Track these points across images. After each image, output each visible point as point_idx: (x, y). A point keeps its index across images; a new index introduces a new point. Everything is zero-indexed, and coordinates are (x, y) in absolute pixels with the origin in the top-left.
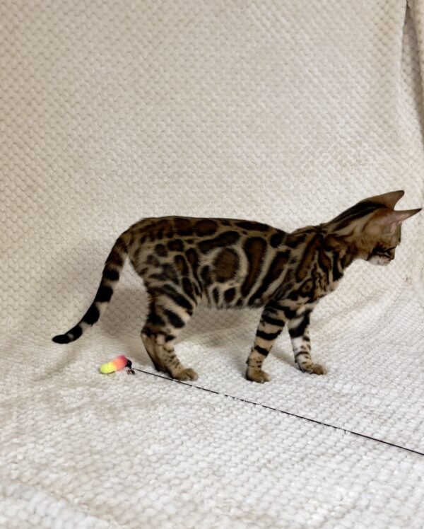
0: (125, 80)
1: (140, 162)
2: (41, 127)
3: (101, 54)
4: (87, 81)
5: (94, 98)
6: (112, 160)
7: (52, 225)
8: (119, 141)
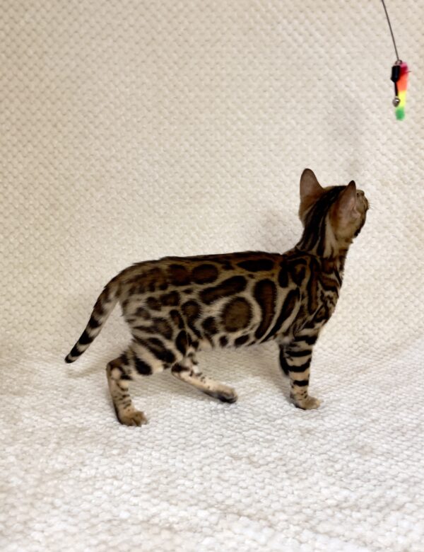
0: (149, 100)
1: (162, 182)
2: (65, 147)
3: (127, 76)
4: (111, 103)
5: (117, 119)
6: (134, 180)
7: (72, 243)
8: (141, 161)
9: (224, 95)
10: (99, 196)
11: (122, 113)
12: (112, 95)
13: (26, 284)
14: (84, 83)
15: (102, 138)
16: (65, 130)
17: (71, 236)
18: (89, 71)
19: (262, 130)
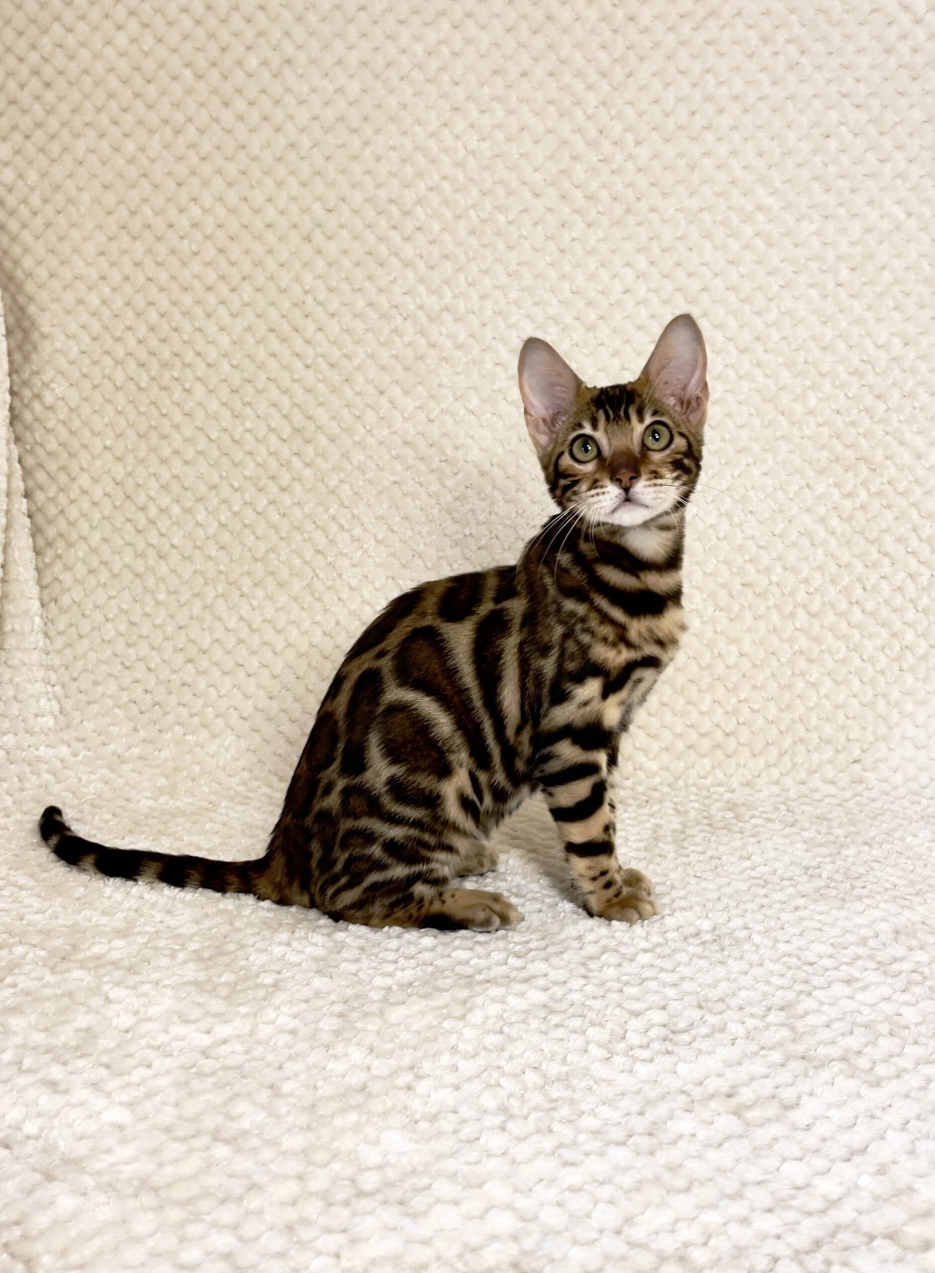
0: (537, 170)
2: (331, 290)
3: (482, 112)
4: (445, 178)
5: (459, 217)
9: (723, 149)
10: (410, 404)
11: (470, 202)
12: (445, 159)
13: (232, 624)
14: (377, 132)
15: (421, 265)
16: (331, 248)
17: (342, 504)
18: (392, 102)
19: (818, 233)
